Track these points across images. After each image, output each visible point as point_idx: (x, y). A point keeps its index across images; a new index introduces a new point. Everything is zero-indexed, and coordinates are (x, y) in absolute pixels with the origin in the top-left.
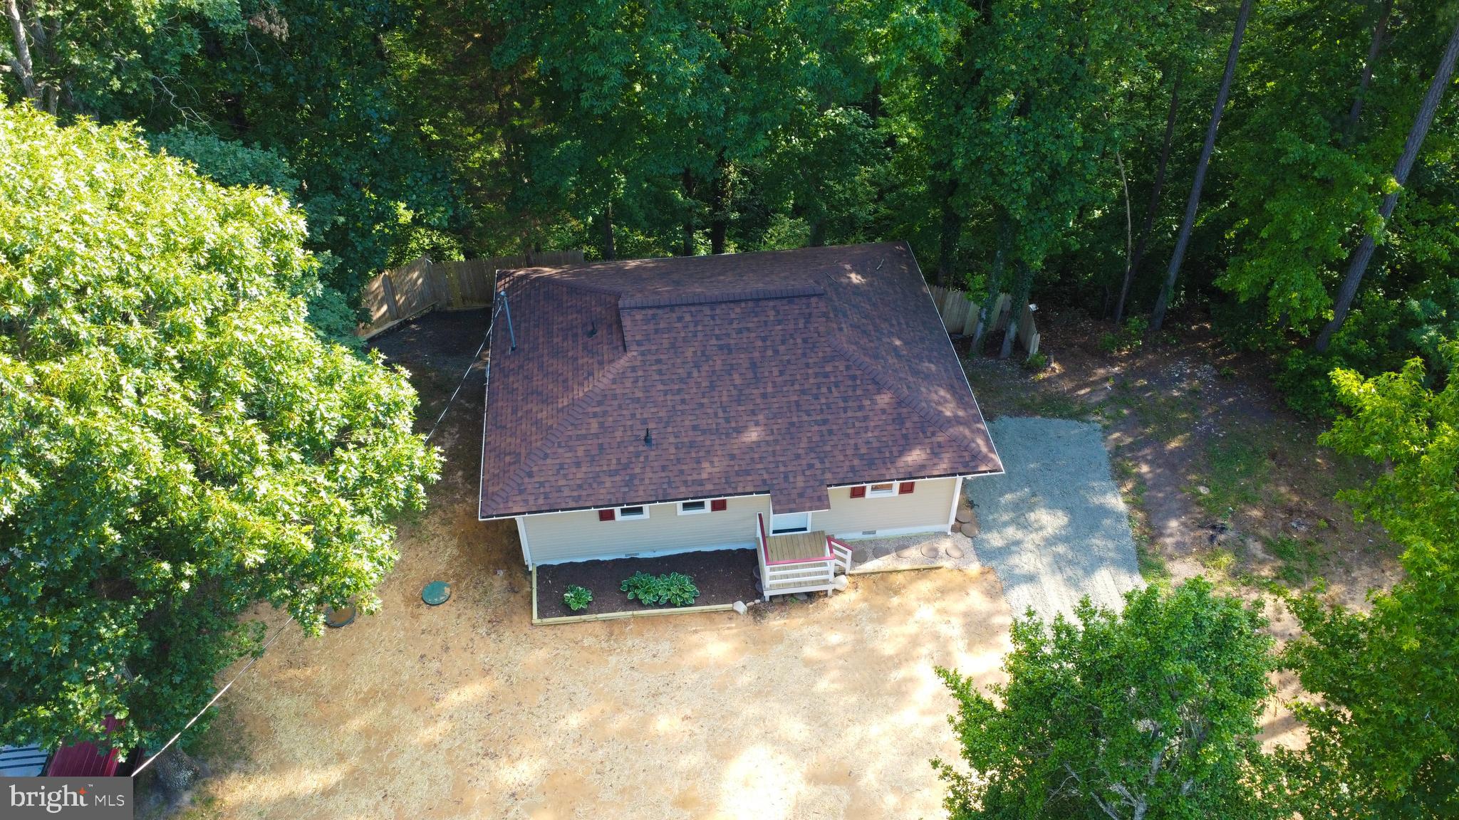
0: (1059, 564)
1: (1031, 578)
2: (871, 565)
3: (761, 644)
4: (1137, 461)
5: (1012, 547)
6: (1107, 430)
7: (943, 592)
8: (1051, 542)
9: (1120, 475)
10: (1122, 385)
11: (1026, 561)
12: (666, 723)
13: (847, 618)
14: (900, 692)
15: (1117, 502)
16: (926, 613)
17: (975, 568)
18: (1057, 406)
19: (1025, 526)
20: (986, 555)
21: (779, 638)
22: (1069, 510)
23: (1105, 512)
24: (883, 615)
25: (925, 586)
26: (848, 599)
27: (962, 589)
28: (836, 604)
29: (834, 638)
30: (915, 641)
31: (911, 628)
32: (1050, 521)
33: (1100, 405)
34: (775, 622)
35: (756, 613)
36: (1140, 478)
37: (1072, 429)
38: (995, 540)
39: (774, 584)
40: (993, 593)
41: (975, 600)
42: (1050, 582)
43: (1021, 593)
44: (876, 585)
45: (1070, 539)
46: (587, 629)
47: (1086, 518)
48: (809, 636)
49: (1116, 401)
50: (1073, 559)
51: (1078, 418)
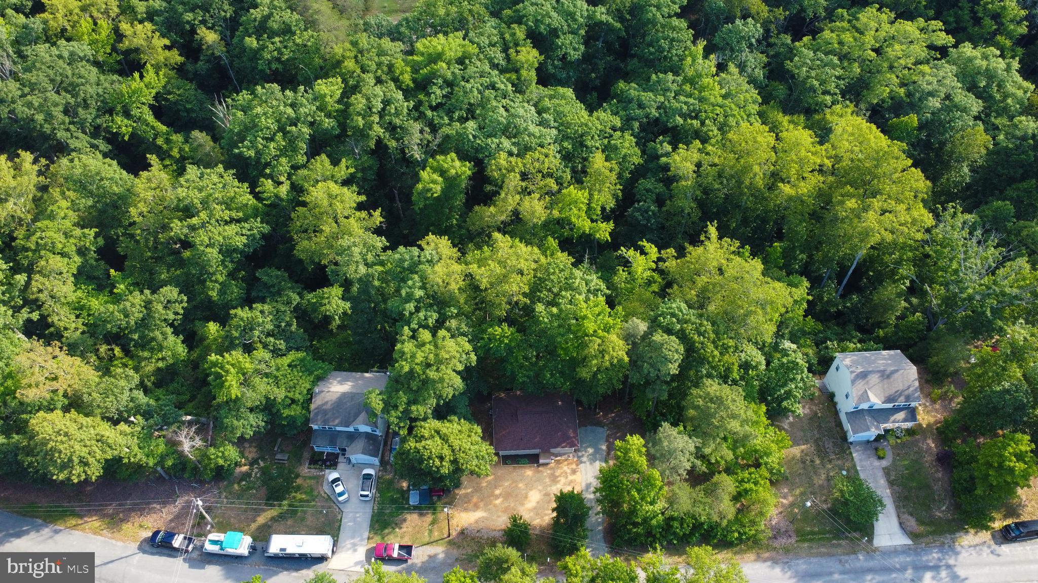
0: (590, 459)
1: (585, 462)
2: (559, 458)
3: (539, 472)
4: (611, 438)
5: (583, 456)
6: (607, 430)
7: (568, 464)
8: (590, 455)
9: (606, 441)
10: (613, 418)
11: (584, 459)
12: (521, 485)
13: (552, 468)
14: (559, 481)
15: (604, 447)
16: (565, 468)
17: (575, 459)
18: (599, 424)
19: (586, 451)
20: (579, 457)
21: (541, 471)
22: (595, 448)
23: (601, 449)
24: (558, 468)
25: (566, 463)
27: (572, 464)
28: (552, 465)
29: (550, 472)
31: (562, 471)
32: (590, 450)
33: (608, 424)
34: (540, 468)
35: (538, 466)
36: (610, 442)
37: (600, 429)
38: (580, 454)
39: (541, 461)
40: (577, 465)
41: (574, 466)
42: (588, 463)
43: (582, 465)
44: (558, 462)
45: (594, 454)
46: (510, 468)
47: (597, 450)
48: (546, 472)
49: (610, 423)
50: (593, 459)
51: (603, 427)
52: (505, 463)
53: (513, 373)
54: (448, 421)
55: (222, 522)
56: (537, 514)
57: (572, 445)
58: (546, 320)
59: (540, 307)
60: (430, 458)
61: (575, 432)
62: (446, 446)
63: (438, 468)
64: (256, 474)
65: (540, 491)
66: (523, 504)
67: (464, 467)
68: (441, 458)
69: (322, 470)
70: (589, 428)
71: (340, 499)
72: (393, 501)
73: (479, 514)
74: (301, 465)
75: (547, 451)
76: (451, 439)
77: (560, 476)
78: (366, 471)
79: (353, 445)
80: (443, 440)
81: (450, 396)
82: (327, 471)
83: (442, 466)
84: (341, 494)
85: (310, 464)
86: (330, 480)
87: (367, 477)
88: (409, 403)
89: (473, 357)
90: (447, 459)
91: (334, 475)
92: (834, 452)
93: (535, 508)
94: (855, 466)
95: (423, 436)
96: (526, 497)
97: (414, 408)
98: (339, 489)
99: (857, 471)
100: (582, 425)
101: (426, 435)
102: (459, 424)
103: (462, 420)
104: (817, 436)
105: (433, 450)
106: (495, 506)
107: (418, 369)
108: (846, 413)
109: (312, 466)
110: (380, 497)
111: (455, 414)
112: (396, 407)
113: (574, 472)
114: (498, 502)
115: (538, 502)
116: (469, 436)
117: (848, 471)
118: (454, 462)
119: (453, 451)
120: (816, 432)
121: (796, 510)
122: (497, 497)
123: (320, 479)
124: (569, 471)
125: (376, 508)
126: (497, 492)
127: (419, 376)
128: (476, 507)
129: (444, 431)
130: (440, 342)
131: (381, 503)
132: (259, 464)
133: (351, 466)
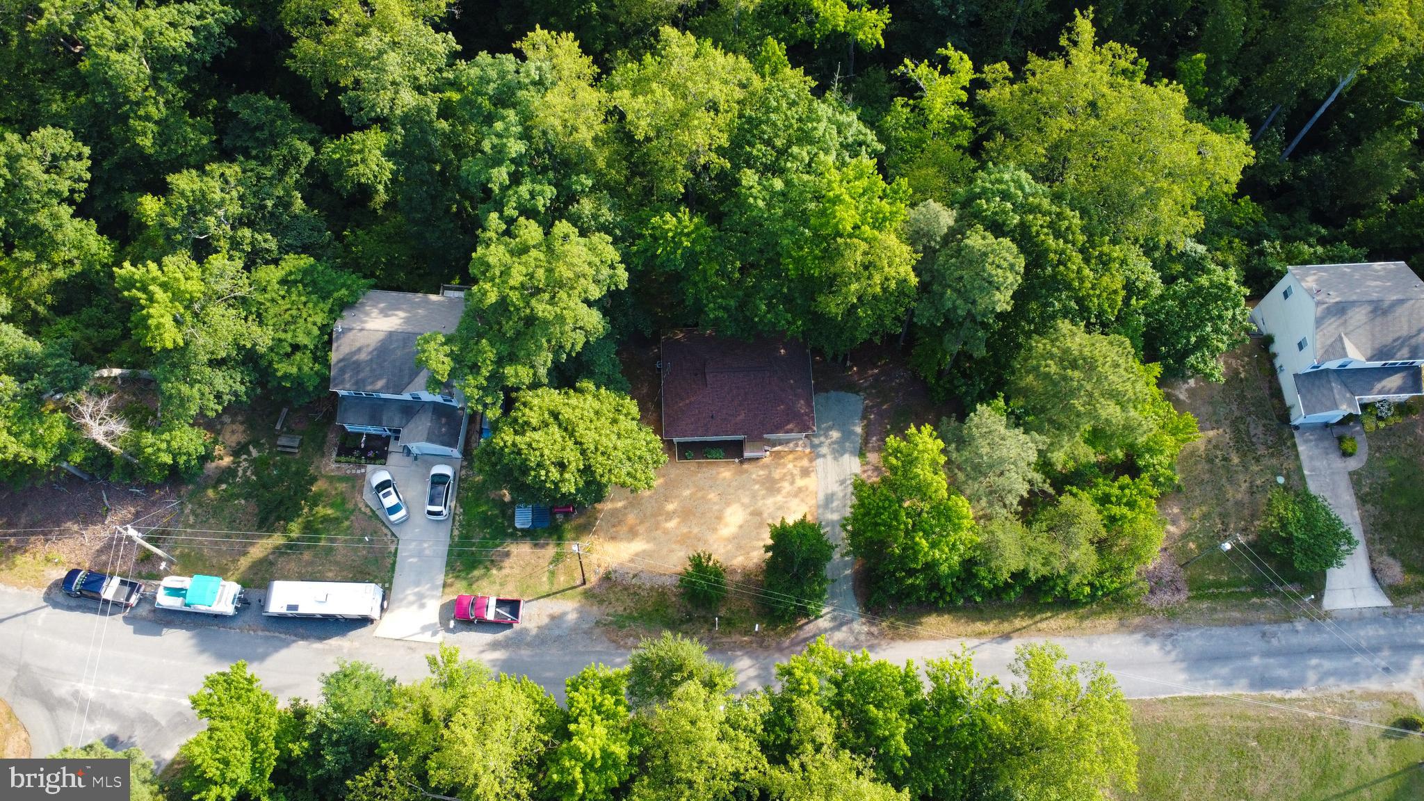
0: (834, 451)
1: (824, 456)
2: (777, 448)
3: (742, 472)
4: (871, 413)
5: (820, 445)
6: (865, 399)
7: (796, 459)
8: (833, 443)
9: (864, 417)
10: (876, 378)
11: (824, 450)
12: (712, 496)
13: (766, 466)
14: (779, 491)
15: (859, 429)
16: (790, 466)
17: (808, 450)
18: (852, 388)
19: (826, 437)
20: (813, 446)
21: (746, 471)
22: (843, 432)
23: (855, 434)
24: (777, 465)
25: (791, 457)
26: (767, 459)
27: (801, 458)
28: (765, 460)
29: (761, 473)
30: (785, 475)
31: (785, 471)
32: (835, 435)
33: (866, 388)
34: (746, 466)
35: (741, 462)
36: (869, 420)
37: (852, 397)
38: (816, 441)
39: (747, 454)
40: (811, 460)
41: (805, 463)
42: (829, 458)
43: (820, 461)
44: (777, 455)
45: (840, 442)
46: (692, 465)
47: (847, 435)
48: (755, 472)
49: (872, 386)
50: (839, 450)
51: (857, 393)
52: (682, 456)
53: (697, 300)
54: (576, 390)
55: (189, 555)
56: (739, 547)
57: (804, 427)
58: (761, 203)
59: (749, 178)
60: (540, 465)
61: (809, 404)
62: (570, 443)
63: (556, 484)
64: (245, 471)
65: (744, 506)
66: (715, 530)
67: (604, 480)
68: (562, 466)
69: (360, 466)
70: (833, 394)
71: (393, 518)
72: (486, 521)
73: (638, 546)
74: (323, 455)
75: (758, 438)
76: (581, 430)
77: (782, 479)
78: (439, 469)
79: (411, 425)
80: (566, 430)
81: (578, 348)
82: (370, 467)
83: (563, 481)
84: (394, 510)
85: (339, 455)
86: (374, 485)
87: (439, 480)
88: (500, 362)
89: (622, 275)
90: (573, 467)
91: (381, 476)
92: (1265, 444)
93: (735, 537)
94: (1300, 468)
95: (527, 423)
96: (719, 518)
97: (509, 370)
98: (390, 501)
99: (1302, 478)
100: (820, 388)
101: (534, 422)
102: (596, 397)
103: (603, 390)
104: (1237, 413)
105: (546, 452)
106: (666, 532)
107: (514, 296)
108: (1296, 376)
109: (343, 459)
110: (464, 513)
111: (590, 375)
112: (475, 368)
113: (805, 473)
114: (671, 524)
115: (741, 527)
116: (614, 421)
117: (1287, 477)
118: (587, 470)
119: (583, 452)
120: (1234, 407)
121: (1192, 545)
122: (669, 516)
123: (357, 482)
124: (796, 472)
125: (456, 532)
126: (670, 507)
127: (518, 309)
128: (633, 534)
129: (566, 413)
130: (557, 245)
131: (467, 526)
132: (249, 453)
133: (411, 459)
